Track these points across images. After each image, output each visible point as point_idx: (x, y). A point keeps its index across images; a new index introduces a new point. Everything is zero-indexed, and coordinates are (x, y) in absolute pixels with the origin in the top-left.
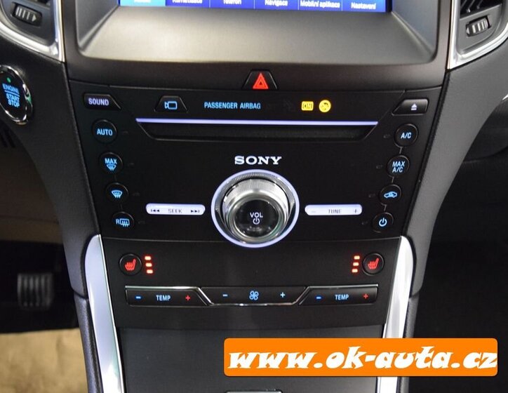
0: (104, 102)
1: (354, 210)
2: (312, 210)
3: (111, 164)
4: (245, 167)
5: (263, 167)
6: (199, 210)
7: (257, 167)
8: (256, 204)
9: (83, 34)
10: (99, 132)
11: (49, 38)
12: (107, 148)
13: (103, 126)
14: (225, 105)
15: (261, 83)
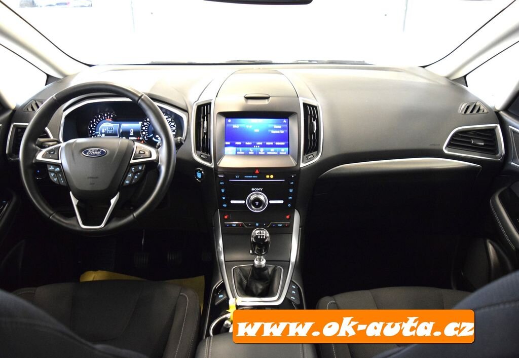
0: (222, 176)
1: (282, 202)
2: (271, 202)
3: (223, 191)
4: (254, 191)
5: (258, 191)
6: (243, 202)
7: (257, 191)
8: (258, 199)
9: (218, 161)
10: (221, 183)
11: (210, 162)
12: (222, 187)
13: (222, 182)
14: (250, 177)
15: (257, 172)
